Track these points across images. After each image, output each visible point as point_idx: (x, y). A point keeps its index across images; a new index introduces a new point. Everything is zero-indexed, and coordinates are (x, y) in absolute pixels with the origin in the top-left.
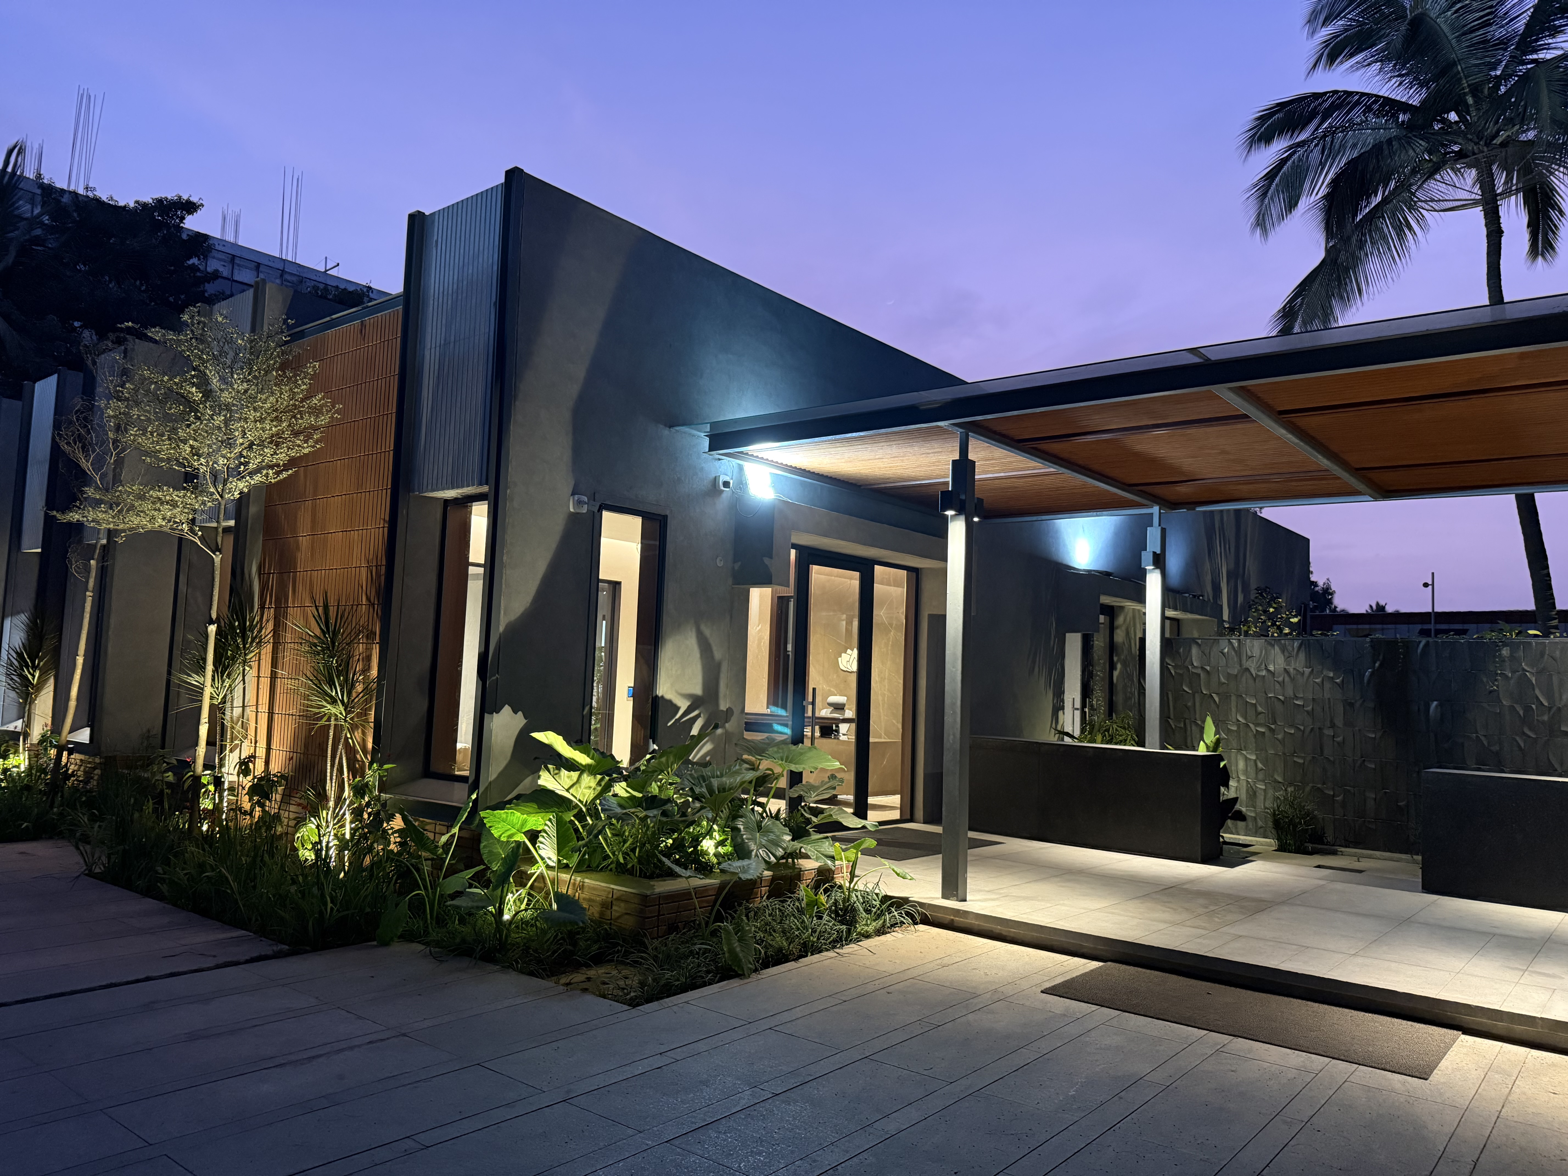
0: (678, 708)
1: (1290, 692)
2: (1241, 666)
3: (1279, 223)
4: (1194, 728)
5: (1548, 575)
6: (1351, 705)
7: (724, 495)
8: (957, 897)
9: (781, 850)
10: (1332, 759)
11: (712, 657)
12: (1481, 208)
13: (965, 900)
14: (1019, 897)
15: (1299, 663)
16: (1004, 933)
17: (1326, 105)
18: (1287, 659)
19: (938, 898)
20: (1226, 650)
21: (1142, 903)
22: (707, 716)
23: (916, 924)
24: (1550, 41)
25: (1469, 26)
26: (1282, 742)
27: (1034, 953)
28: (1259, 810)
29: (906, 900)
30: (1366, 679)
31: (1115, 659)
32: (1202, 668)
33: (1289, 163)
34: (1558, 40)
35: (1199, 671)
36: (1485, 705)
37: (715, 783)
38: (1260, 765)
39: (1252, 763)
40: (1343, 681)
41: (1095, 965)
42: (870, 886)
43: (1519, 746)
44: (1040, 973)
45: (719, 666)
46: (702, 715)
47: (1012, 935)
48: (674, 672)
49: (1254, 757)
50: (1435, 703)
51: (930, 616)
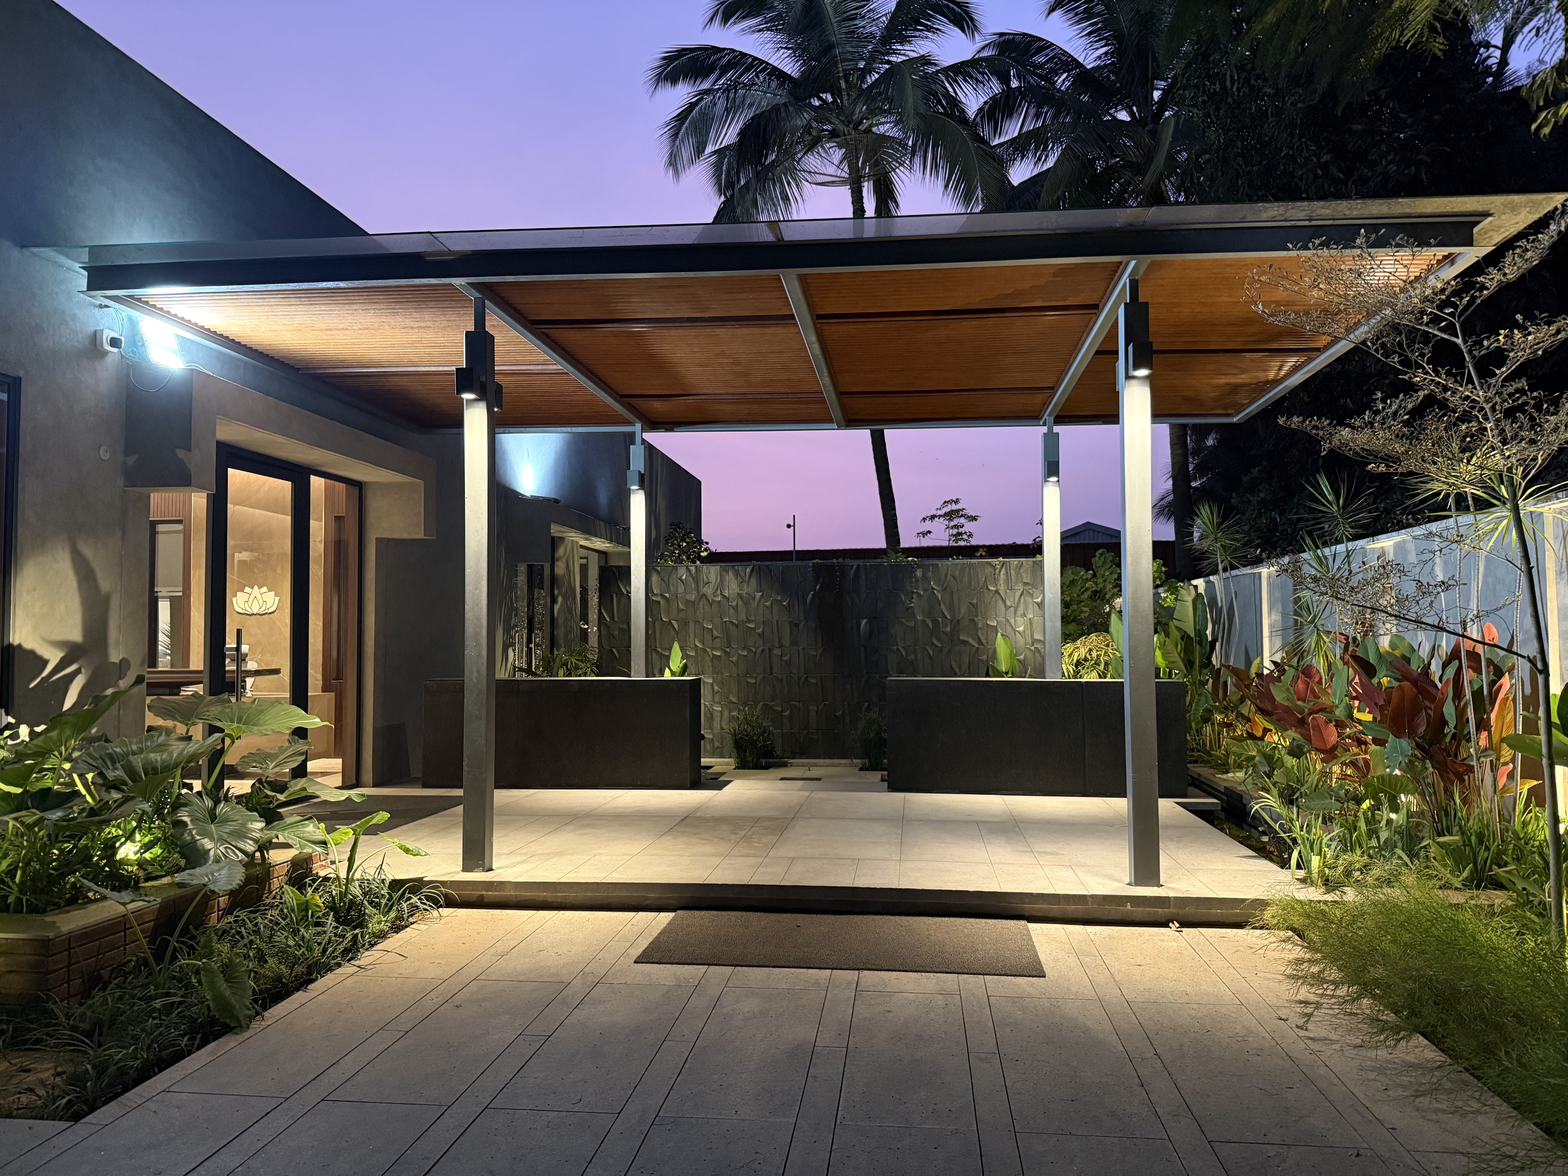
0: (45, 662)
1: (743, 616)
2: (698, 591)
3: (689, 167)
4: (654, 655)
5: (895, 515)
6: (797, 625)
7: (109, 359)
8: (484, 867)
9: (251, 842)
10: (780, 677)
11: (97, 588)
12: (848, 187)
13: (491, 870)
14: (548, 854)
15: (751, 588)
16: (549, 900)
17: (724, 61)
18: (740, 585)
19: (457, 873)
20: (684, 577)
21: (674, 839)
22: (90, 672)
23: (441, 906)
24: (900, 47)
25: (848, 14)
26: (736, 664)
27: (592, 917)
28: (716, 731)
29: (420, 880)
30: (808, 601)
31: (556, 592)
32: (662, 596)
33: (697, 108)
34: (906, 48)
35: (659, 599)
36: (904, 621)
37: (137, 762)
38: (716, 688)
39: (709, 686)
40: (789, 603)
41: (665, 918)
42: (371, 871)
43: (929, 654)
44: (616, 938)
45: (106, 601)
46: (83, 670)
47: (559, 900)
48: (37, 610)
49: (711, 681)
50: (865, 621)
51: (379, 540)
